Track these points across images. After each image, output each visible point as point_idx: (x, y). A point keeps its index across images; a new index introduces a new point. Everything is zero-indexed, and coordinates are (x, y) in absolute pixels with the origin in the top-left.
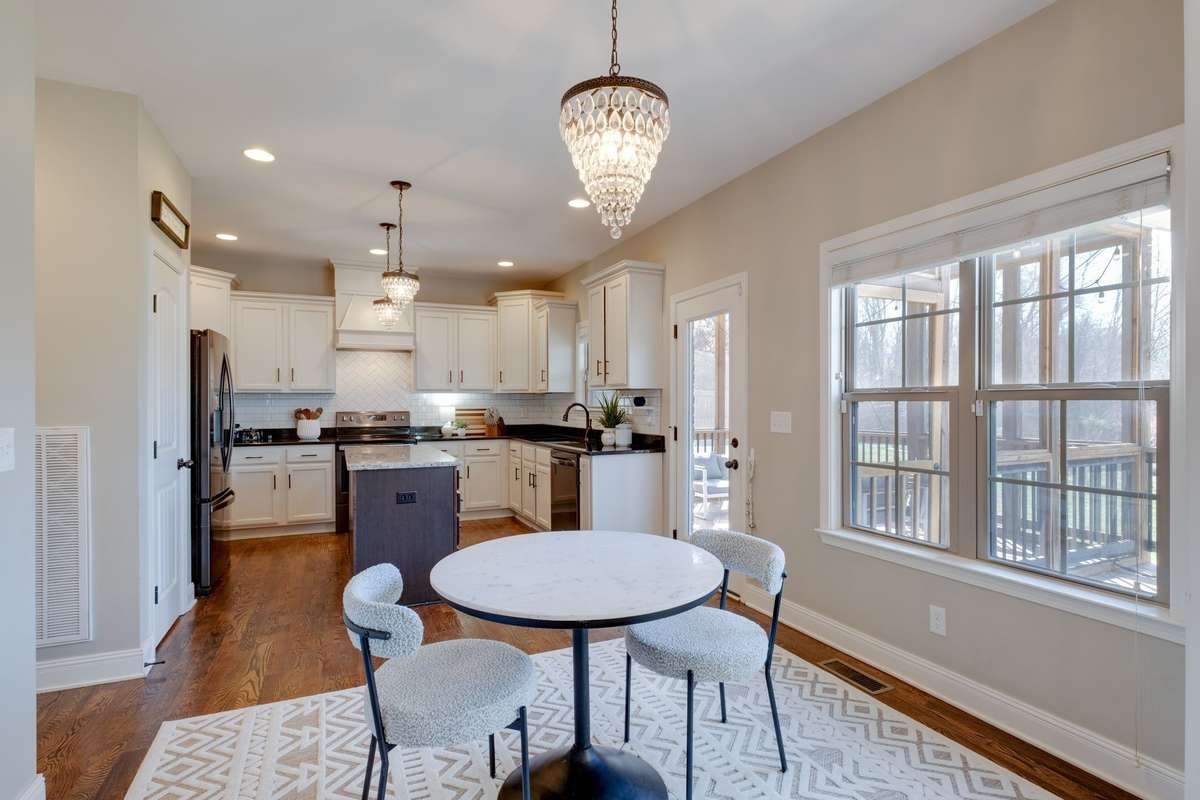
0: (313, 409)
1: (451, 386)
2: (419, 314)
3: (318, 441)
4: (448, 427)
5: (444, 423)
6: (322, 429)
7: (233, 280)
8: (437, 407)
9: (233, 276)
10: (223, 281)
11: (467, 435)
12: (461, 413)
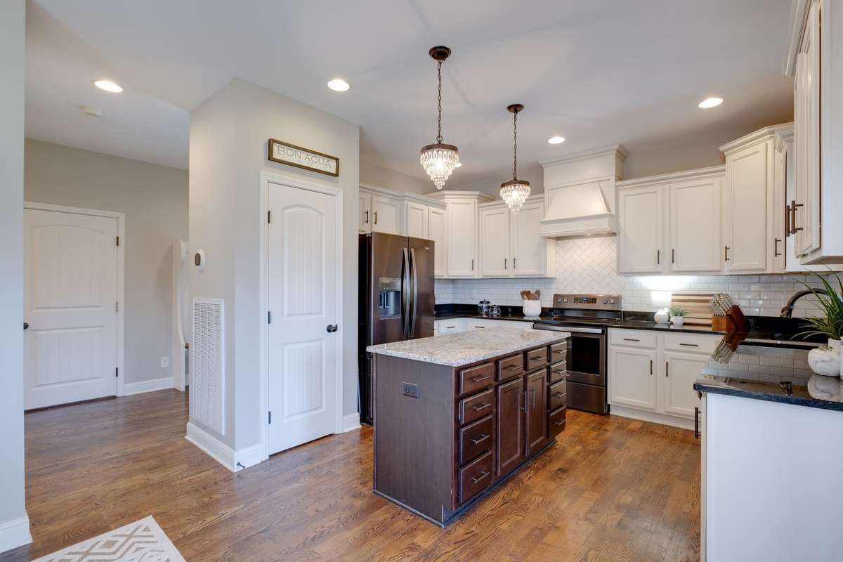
0: (533, 291)
1: (659, 268)
2: (622, 194)
3: (539, 319)
4: (661, 314)
5: (659, 308)
6: (543, 309)
7: (479, 196)
8: (649, 291)
9: (478, 193)
10: (471, 198)
11: (685, 324)
12: (680, 298)
